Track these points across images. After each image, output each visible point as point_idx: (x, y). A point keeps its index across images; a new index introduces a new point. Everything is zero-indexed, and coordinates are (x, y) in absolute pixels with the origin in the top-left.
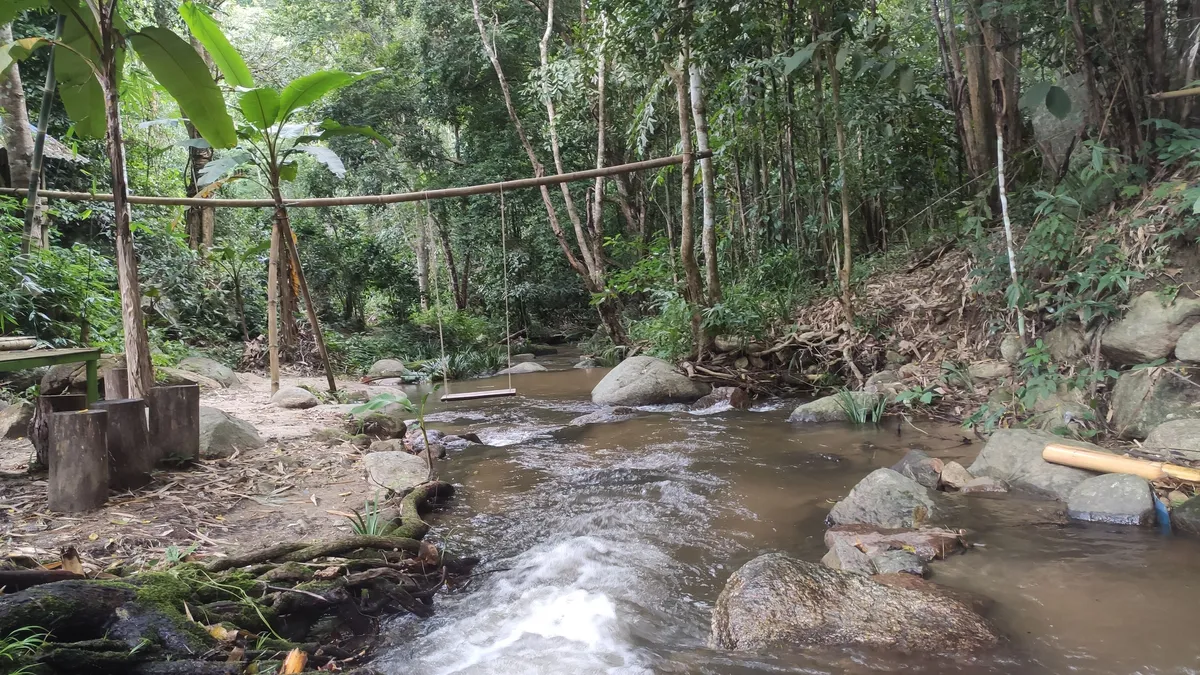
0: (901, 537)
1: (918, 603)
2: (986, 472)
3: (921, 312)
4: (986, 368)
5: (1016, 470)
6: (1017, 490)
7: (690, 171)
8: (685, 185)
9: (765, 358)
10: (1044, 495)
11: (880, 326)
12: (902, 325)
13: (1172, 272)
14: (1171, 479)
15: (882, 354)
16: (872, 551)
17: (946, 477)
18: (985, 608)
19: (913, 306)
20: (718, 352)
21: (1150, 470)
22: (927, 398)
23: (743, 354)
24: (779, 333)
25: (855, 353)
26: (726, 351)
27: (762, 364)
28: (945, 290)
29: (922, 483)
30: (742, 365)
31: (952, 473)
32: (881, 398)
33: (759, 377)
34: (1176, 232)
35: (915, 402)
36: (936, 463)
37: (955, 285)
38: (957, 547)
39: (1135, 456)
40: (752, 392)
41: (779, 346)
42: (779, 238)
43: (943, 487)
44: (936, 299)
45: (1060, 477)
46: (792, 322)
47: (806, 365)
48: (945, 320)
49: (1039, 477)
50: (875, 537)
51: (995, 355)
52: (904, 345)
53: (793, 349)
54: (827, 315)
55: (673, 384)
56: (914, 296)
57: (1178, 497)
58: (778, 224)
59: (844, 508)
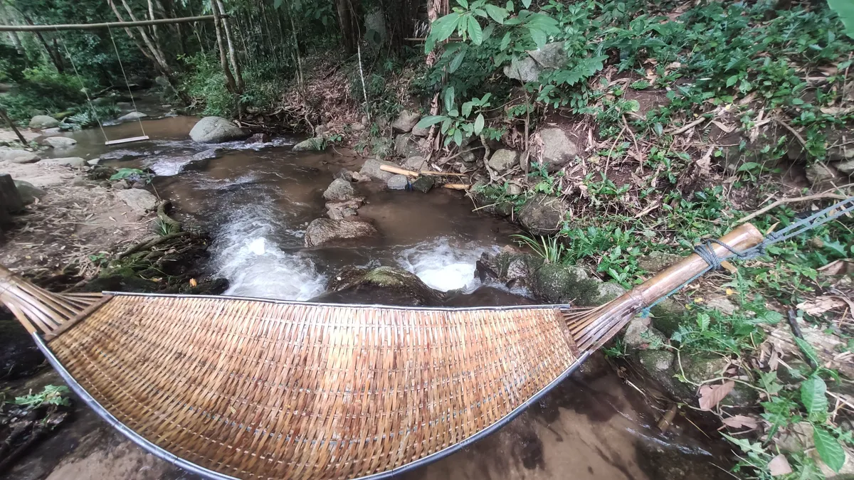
0: (348, 203)
1: (358, 225)
2: (364, 174)
3: (331, 99)
4: (357, 126)
5: (373, 173)
6: (374, 180)
7: (219, 24)
8: (218, 32)
9: (271, 117)
10: (380, 181)
11: (317, 104)
12: (325, 105)
13: (411, 104)
14: (411, 176)
15: (320, 117)
16: (341, 209)
17: (354, 177)
18: (373, 222)
19: (328, 97)
20: (248, 113)
21: (406, 173)
22: (339, 139)
23: (261, 115)
24: (276, 106)
25: (310, 117)
26: (253, 114)
27: (270, 120)
28: (339, 91)
29: (347, 180)
30: (261, 120)
31: (355, 175)
32: (324, 140)
33: (270, 126)
34: (412, 91)
35: (336, 140)
36: (350, 172)
37: (343, 89)
38: (362, 204)
39: (402, 168)
40: (269, 133)
41: (277, 112)
42: (263, 53)
43: (353, 180)
44: (336, 95)
45: (385, 175)
46: (280, 101)
47: (289, 120)
48: (340, 103)
49: (379, 176)
50: (340, 204)
51: (359, 121)
52: (327, 114)
53: (283, 113)
54: (294, 98)
55: (233, 131)
56: (328, 92)
57: (413, 180)
58: (262, 47)
59: (328, 193)
